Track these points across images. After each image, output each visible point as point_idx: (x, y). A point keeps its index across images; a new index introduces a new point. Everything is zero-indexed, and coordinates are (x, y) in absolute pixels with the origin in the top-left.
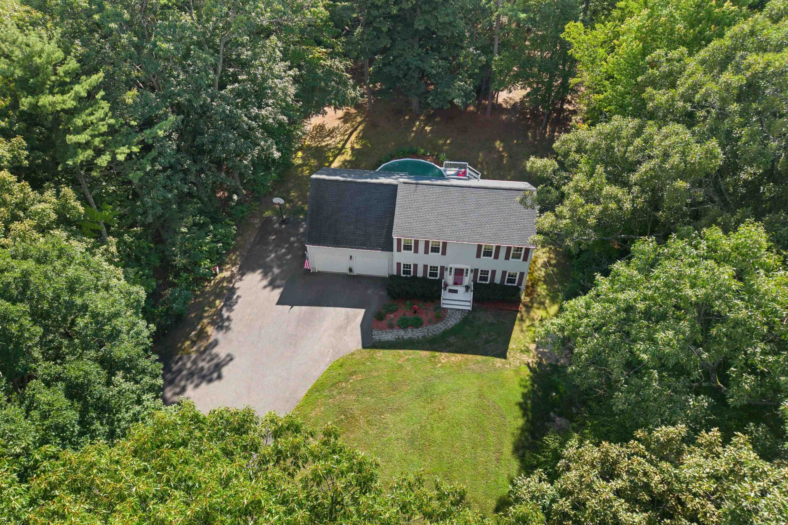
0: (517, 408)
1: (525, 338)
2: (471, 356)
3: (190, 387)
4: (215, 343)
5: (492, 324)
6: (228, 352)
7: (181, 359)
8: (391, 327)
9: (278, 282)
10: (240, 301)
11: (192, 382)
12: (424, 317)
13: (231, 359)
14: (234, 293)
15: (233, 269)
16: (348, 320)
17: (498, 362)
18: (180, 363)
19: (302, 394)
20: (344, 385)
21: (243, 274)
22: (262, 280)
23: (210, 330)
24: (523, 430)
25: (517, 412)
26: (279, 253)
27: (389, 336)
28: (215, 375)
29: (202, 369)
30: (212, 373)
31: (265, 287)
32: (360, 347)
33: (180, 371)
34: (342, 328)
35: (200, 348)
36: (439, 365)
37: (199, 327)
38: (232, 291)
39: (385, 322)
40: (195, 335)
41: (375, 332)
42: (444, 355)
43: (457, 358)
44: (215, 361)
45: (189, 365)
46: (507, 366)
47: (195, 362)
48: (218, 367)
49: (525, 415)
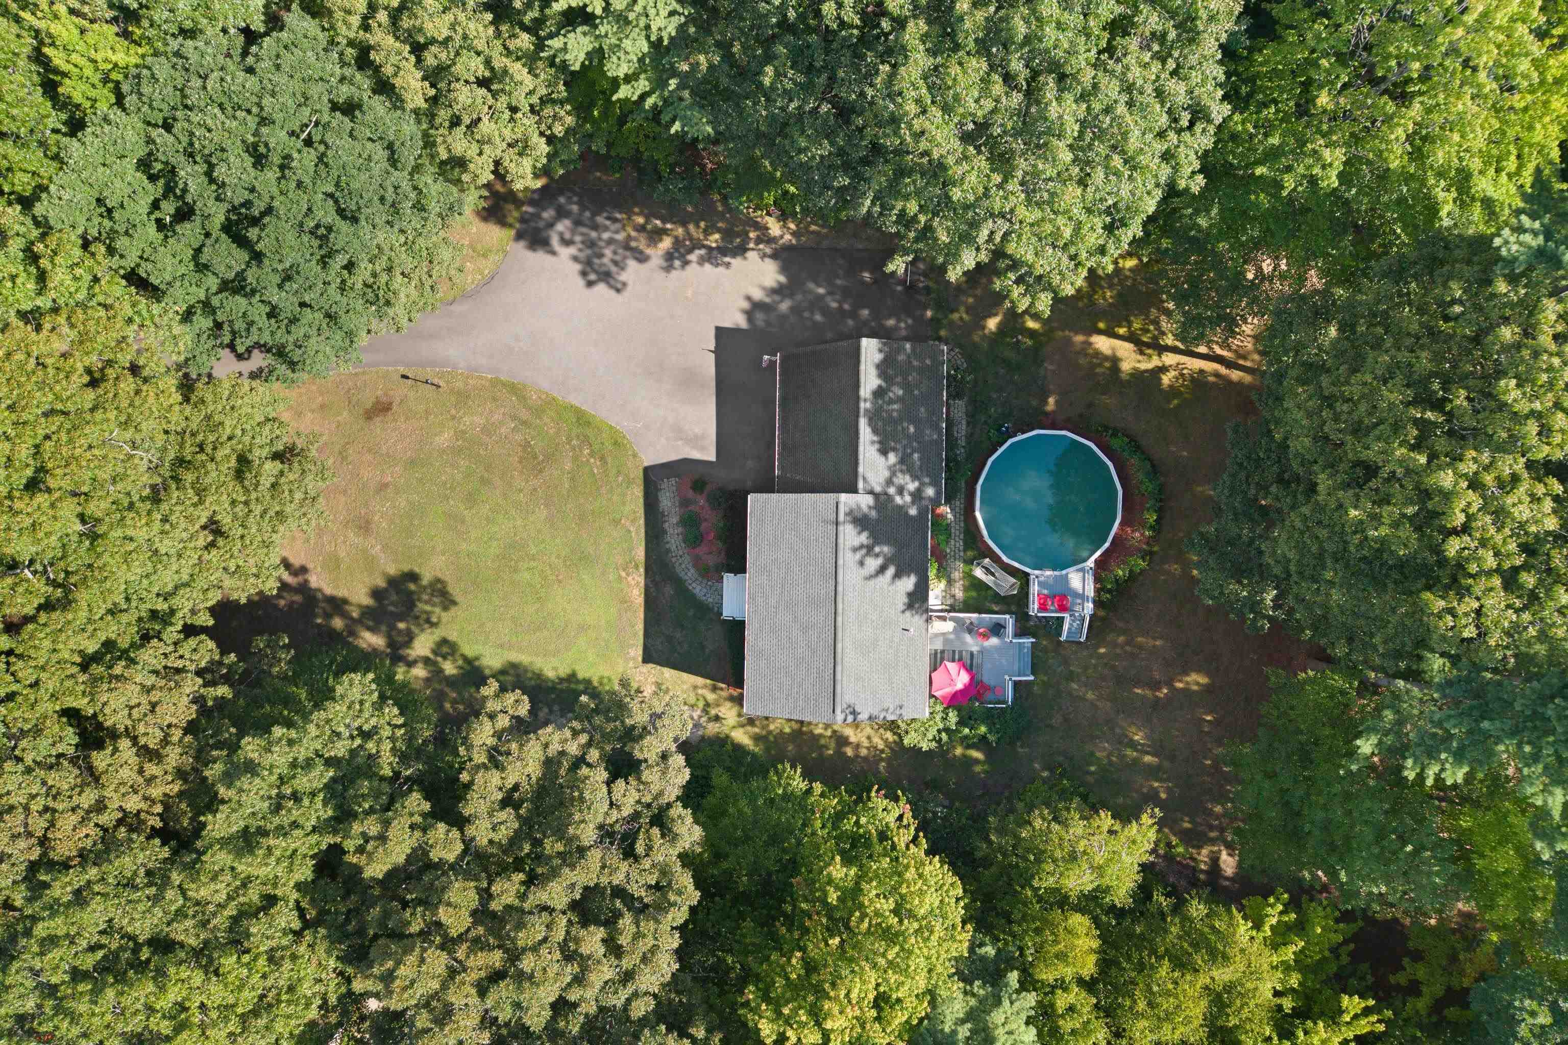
0: (568, 671)
1: (685, 692)
2: (642, 616)
3: (572, 250)
4: (642, 258)
5: (703, 647)
6: (630, 283)
7: (615, 220)
8: (685, 503)
9: (760, 316)
10: (721, 269)
11: (580, 250)
12: (702, 550)
13: (618, 291)
14: (734, 256)
15: (788, 237)
16: (695, 441)
17: (637, 652)
18: (608, 223)
19: (575, 400)
20: (586, 452)
21: (774, 256)
22: (764, 289)
23: (666, 243)
24: (539, 676)
25: (563, 672)
26: (828, 299)
27: (667, 501)
28: (593, 277)
29: (601, 256)
30: (596, 272)
31: (748, 298)
32: (646, 464)
33: (595, 227)
34: (678, 432)
35: (636, 239)
36: (623, 574)
37: (669, 226)
38: (741, 251)
39: (690, 494)
40: (656, 226)
41: (673, 481)
42: (641, 580)
43: (637, 596)
44: (614, 269)
45: (606, 236)
46: (631, 664)
47: (610, 242)
48: (606, 277)
49: (561, 680)
